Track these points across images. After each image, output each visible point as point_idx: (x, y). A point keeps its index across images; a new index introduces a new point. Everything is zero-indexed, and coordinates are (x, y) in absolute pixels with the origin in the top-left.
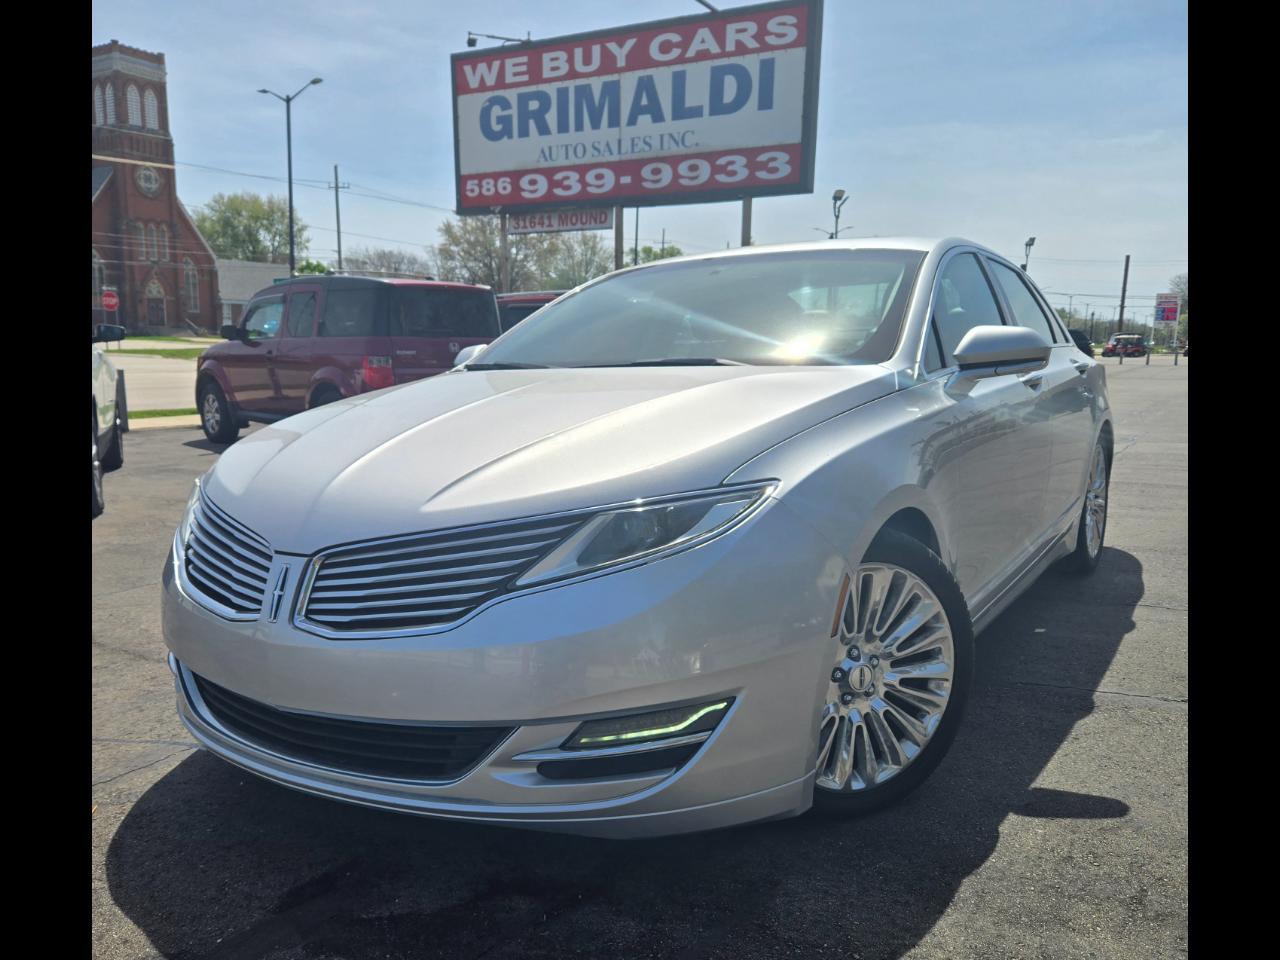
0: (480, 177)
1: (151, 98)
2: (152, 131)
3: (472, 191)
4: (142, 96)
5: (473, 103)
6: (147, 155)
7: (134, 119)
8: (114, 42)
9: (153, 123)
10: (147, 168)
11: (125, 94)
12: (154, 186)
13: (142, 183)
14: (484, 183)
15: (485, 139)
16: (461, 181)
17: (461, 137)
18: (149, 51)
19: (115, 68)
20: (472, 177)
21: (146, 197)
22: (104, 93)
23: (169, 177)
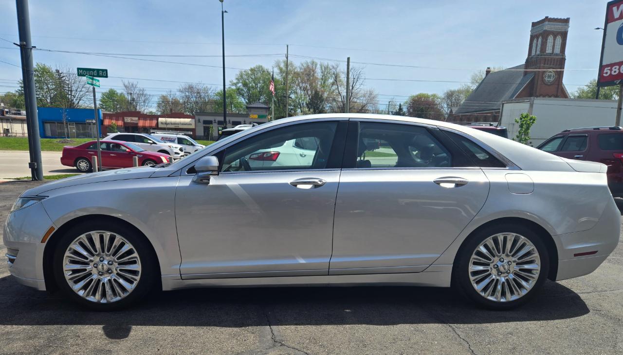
0: (611, 65)
1: (559, 40)
2: (557, 55)
3: (607, 73)
4: (554, 40)
5: (615, 26)
6: (552, 66)
7: (549, 50)
8: (547, 17)
9: (557, 50)
10: (550, 72)
11: (546, 40)
12: (552, 79)
13: (546, 79)
14: (613, 68)
15: (618, 45)
16: (602, 68)
17: (606, 46)
18: (563, 18)
19: (545, 29)
20: (607, 66)
21: (548, 85)
22: (537, 41)
23: (560, 75)
